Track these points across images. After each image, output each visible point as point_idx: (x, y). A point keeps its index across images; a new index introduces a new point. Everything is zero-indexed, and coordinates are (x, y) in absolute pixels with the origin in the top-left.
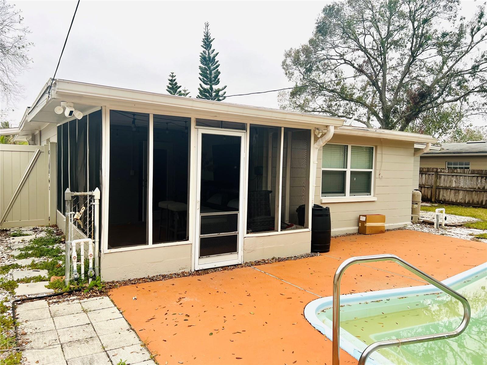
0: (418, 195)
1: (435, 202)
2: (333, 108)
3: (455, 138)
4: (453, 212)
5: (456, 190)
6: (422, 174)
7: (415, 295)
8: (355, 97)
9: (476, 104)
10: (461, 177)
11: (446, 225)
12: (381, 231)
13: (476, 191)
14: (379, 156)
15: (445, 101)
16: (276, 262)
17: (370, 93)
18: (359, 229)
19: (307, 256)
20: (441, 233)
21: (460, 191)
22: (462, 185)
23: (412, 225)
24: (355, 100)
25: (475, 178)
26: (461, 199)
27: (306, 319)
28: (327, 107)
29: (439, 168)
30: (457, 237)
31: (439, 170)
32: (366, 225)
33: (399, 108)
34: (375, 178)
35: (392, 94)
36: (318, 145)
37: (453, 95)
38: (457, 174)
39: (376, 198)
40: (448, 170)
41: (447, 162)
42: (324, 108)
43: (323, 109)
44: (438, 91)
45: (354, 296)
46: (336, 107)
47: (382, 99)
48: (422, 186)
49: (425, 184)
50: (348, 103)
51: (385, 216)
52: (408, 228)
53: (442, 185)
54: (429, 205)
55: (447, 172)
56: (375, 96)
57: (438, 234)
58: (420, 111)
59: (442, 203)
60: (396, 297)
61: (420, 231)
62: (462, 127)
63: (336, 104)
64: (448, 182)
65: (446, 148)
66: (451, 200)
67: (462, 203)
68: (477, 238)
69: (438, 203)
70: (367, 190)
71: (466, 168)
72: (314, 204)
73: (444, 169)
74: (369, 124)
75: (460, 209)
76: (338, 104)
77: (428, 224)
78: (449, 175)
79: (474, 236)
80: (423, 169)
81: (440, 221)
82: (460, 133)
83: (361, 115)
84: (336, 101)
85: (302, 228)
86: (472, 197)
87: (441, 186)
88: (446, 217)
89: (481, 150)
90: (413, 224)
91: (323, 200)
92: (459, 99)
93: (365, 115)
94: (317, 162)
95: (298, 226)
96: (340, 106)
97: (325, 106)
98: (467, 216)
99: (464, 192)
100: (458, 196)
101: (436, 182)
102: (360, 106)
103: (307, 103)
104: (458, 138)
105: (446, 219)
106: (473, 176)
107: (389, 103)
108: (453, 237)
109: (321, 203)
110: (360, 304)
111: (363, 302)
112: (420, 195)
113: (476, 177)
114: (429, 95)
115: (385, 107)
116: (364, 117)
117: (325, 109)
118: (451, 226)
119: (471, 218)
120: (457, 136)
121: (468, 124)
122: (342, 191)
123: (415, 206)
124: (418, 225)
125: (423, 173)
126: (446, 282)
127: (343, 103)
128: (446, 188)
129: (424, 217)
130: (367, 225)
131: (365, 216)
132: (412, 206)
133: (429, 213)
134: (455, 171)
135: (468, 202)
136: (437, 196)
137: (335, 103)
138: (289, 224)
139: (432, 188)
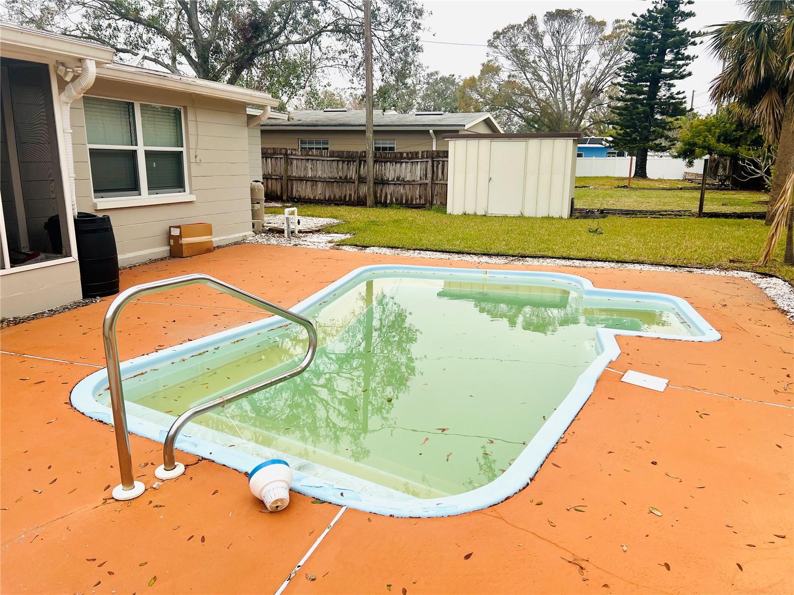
0: (259, 190)
1: (288, 201)
2: (104, 32)
3: (311, 103)
4: (309, 213)
5: (313, 181)
6: (267, 158)
7: (255, 333)
8: (145, 15)
9: (330, 51)
10: (318, 162)
11: (300, 232)
12: (208, 249)
13: (337, 182)
14: (191, 124)
15: (289, 42)
16: (8, 326)
17: (172, 11)
18: (170, 250)
19: (77, 305)
20: (294, 243)
21: (318, 183)
22: (319, 174)
23: (254, 237)
24: (144, 22)
25: (335, 164)
26: (320, 194)
27: (75, 409)
28: (91, 29)
29: (289, 149)
30: (314, 247)
31: (289, 152)
32: (182, 241)
33: (222, 45)
34: (189, 162)
35: (209, 19)
36: (69, 97)
37: (299, 32)
38: (312, 158)
39: (195, 196)
40: (301, 151)
41: (300, 140)
42: (85, 31)
43: (84, 33)
44: (278, 24)
45: (162, 353)
46: (110, 31)
47: (193, 24)
48: (268, 177)
49: (272, 173)
50: (133, 25)
51: (211, 224)
52: (248, 241)
53: (294, 175)
54: (280, 205)
55: (300, 154)
56: (181, 20)
57: (289, 245)
58: (255, 54)
59: (296, 202)
60: (228, 343)
61: (265, 243)
62: (318, 87)
63: (109, 26)
64: (302, 169)
65: (296, 118)
66: (308, 196)
67: (322, 200)
68: (337, 245)
69: (292, 201)
70: (178, 184)
71: (324, 149)
72: (78, 213)
73: (295, 149)
74: (177, 69)
75: (319, 209)
76: (114, 25)
77: (277, 233)
78: (303, 159)
79: (334, 244)
80: (267, 149)
81: (292, 226)
82: (316, 96)
83: (160, 52)
84: (109, 19)
85: (57, 258)
86: (333, 191)
87: (294, 177)
88: (299, 220)
89: (341, 122)
90: (256, 234)
91: (97, 203)
92: (308, 40)
93: (166, 52)
94: (71, 131)
95: (50, 255)
96: (117, 29)
97: (88, 28)
98: (327, 218)
99: (323, 184)
100: (316, 189)
101: (286, 170)
102: (156, 35)
103: (49, 16)
104: (314, 104)
105: (299, 223)
106: (333, 161)
107: (206, 35)
108: (308, 247)
109: (95, 210)
110: (173, 363)
111: (177, 360)
112: (261, 190)
113: (337, 162)
114: (267, 28)
115: (199, 40)
116: (165, 56)
117: (88, 32)
118: (306, 232)
119: (332, 220)
120: (312, 100)
121: (325, 82)
122: (135, 187)
123: (257, 206)
124: (263, 234)
125: (268, 156)
126: (295, 310)
127: (123, 24)
128: (300, 179)
129: (270, 223)
130: (183, 243)
131: (179, 227)
132: (253, 207)
133: (278, 216)
134: (310, 153)
135: (329, 198)
136: (290, 191)
137: (107, 22)
138: (30, 253)
139: (281, 179)
